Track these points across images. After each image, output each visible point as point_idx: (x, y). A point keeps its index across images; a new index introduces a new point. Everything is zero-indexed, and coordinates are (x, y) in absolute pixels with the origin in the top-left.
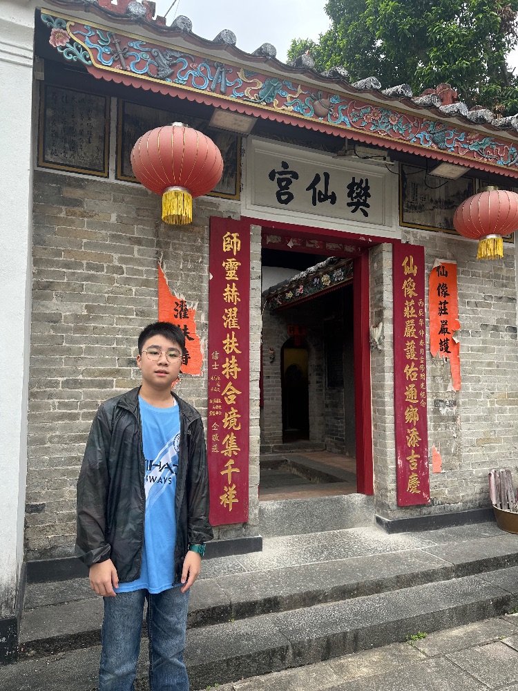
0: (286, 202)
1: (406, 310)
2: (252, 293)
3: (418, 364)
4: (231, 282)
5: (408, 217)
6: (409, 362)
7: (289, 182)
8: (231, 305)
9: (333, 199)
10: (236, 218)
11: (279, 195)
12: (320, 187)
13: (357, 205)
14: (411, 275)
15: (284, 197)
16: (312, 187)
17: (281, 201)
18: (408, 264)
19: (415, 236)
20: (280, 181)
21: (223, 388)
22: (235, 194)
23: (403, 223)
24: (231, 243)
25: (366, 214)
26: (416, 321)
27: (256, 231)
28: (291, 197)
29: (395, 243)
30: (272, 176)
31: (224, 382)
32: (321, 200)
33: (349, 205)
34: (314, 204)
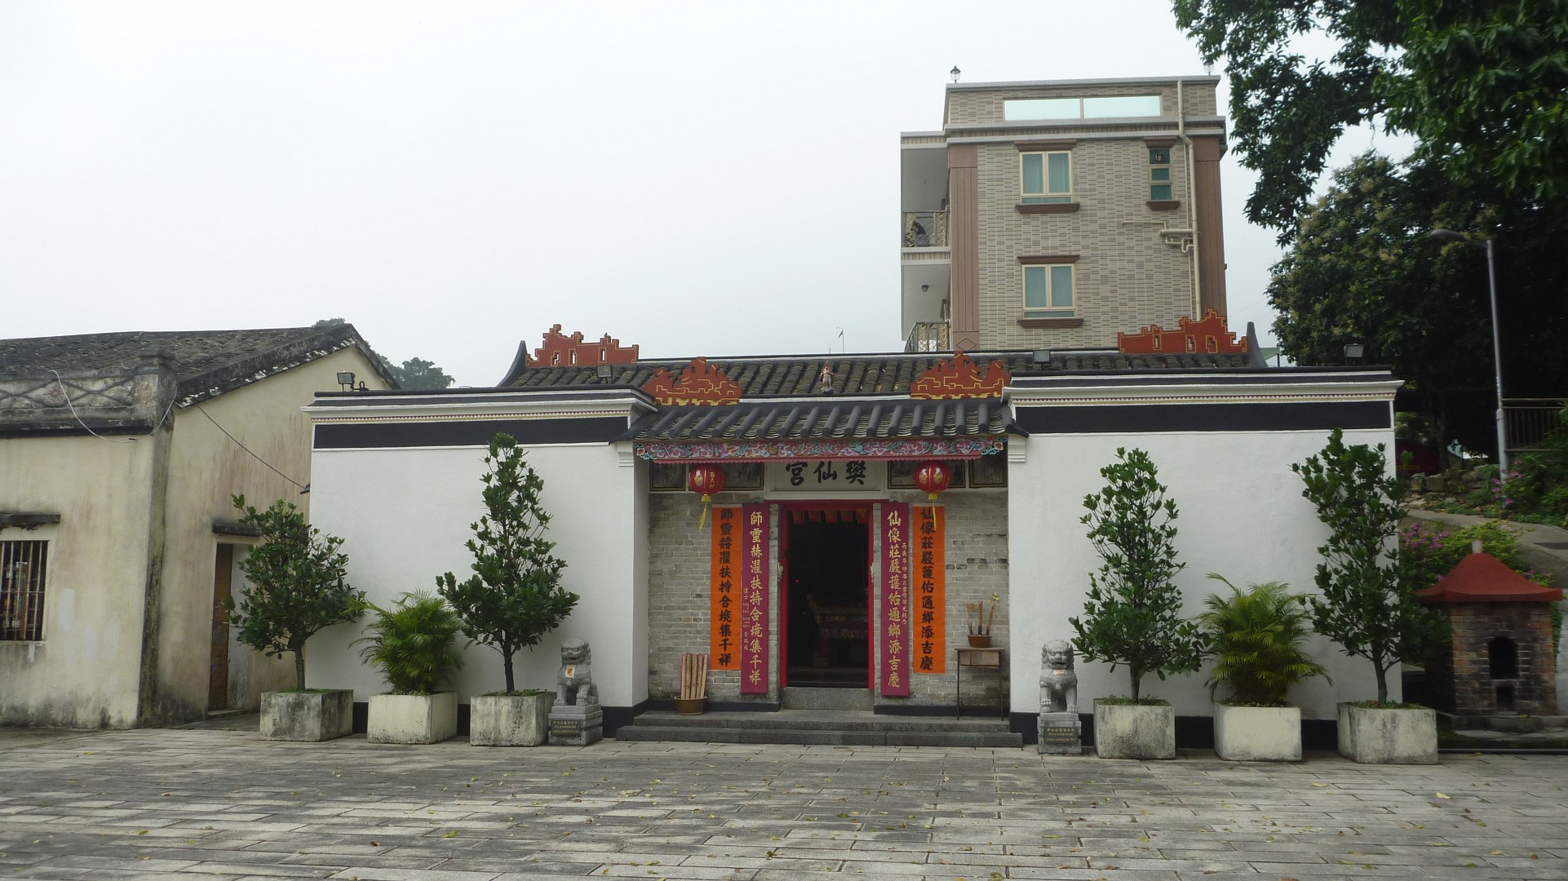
0: (798, 484)
1: (891, 552)
2: (771, 549)
3: (900, 592)
4: (756, 544)
5: (895, 480)
6: (894, 591)
7: (801, 470)
8: (756, 558)
9: (835, 476)
10: (761, 501)
11: (793, 480)
12: (825, 469)
13: (854, 477)
14: (896, 526)
15: (797, 481)
16: (818, 470)
17: (794, 484)
18: (893, 517)
19: (900, 495)
20: (793, 471)
21: (750, 611)
22: (761, 487)
23: (891, 486)
24: (757, 518)
25: (862, 483)
26: (900, 560)
27: (774, 508)
28: (802, 480)
29: (884, 502)
30: (788, 468)
31: (751, 607)
32: (825, 478)
33: (847, 478)
34: (820, 481)
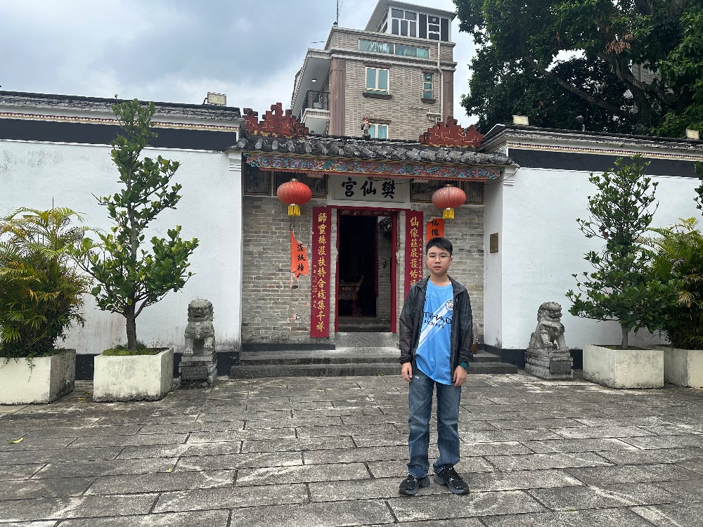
0: (350, 196)
1: (412, 244)
2: (332, 239)
3: (418, 270)
4: (322, 235)
5: (415, 197)
6: (413, 269)
7: (352, 186)
8: (322, 245)
9: (375, 192)
10: (325, 206)
11: (346, 193)
12: (368, 187)
13: (387, 193)
14: (415, 226)
15: (349, 194)
16: (364, 187)
17: (347, 196)
18: (414, 221)
19: (418, 207)
20: (347, 186)
21: (318, 280)
22: (325, 196)
23: (412, 200)
24: (322, 217)
25: (392, 197)
26: (418, 249)
27: (334, 212)
28: (352, 193)
29: (407, 211)
30: (343, 185)
31: (319, 278)
32: (368, 193)
33: (383, 194)
34: (365, 195)
